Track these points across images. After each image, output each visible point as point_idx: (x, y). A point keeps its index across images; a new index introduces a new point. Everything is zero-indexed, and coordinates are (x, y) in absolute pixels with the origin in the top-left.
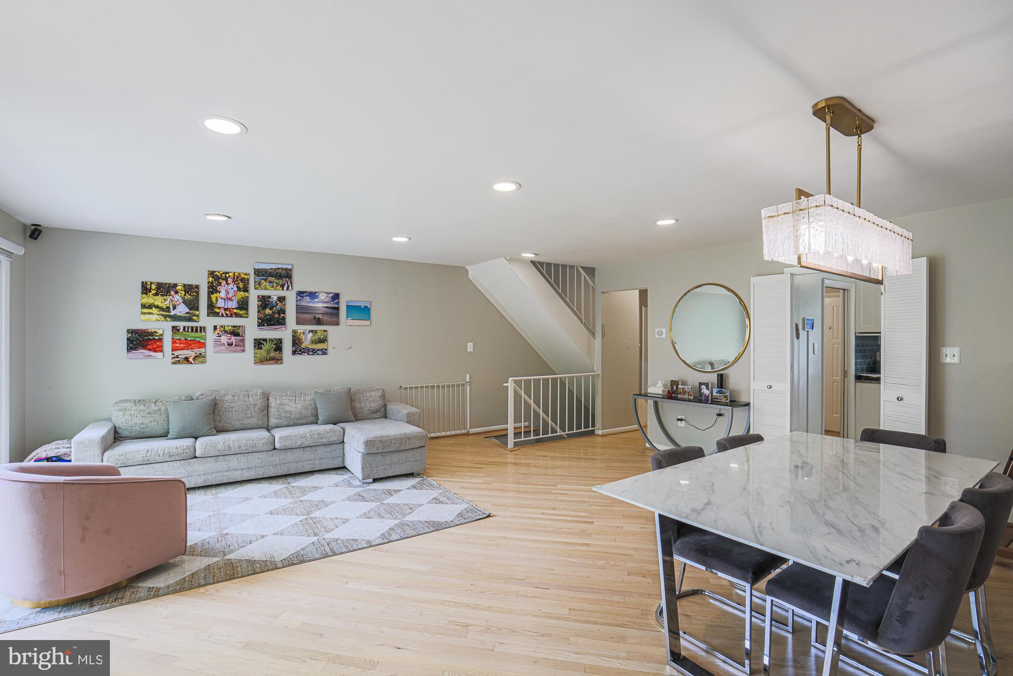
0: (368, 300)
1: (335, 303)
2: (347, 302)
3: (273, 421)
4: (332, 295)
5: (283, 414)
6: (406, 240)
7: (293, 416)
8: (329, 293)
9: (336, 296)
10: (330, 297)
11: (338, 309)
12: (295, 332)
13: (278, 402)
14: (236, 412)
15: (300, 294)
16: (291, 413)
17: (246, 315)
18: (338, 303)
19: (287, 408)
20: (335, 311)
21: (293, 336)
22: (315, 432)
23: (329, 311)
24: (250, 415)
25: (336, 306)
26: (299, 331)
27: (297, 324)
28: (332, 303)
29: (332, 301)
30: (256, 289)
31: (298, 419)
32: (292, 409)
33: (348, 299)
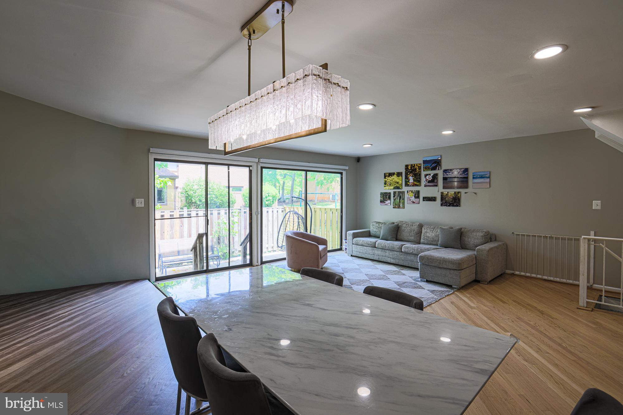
0: (488, 171)
1: (466, 174)
2: (473, 173)
3: (422, 240)
4: (463, 170)
5: (425, 237)
6: (451, 132)
7: (429, 239)
8: (461, 169)
9: (466, 170)
10: (462, 171)
11: (467, 178)
12: (442, 193)
13: (425, 231)
14: (406, 232)
15: (445, 171)
16: (428, 237)
17: (420, 185)
18: (467, 174)
19: (428, 235)
20: (465, 179)
21: (441, 195)
22: (419, 248)
23: (462, 179)
24: (411, 235)
25: (466, 176)
26: (444, 192)
27: (443, 188)
28: (463, 174)
29: (463, 173)
30: (424, 171)
31: (432, 241)
32: (430, 236)
33: (473, 171)
